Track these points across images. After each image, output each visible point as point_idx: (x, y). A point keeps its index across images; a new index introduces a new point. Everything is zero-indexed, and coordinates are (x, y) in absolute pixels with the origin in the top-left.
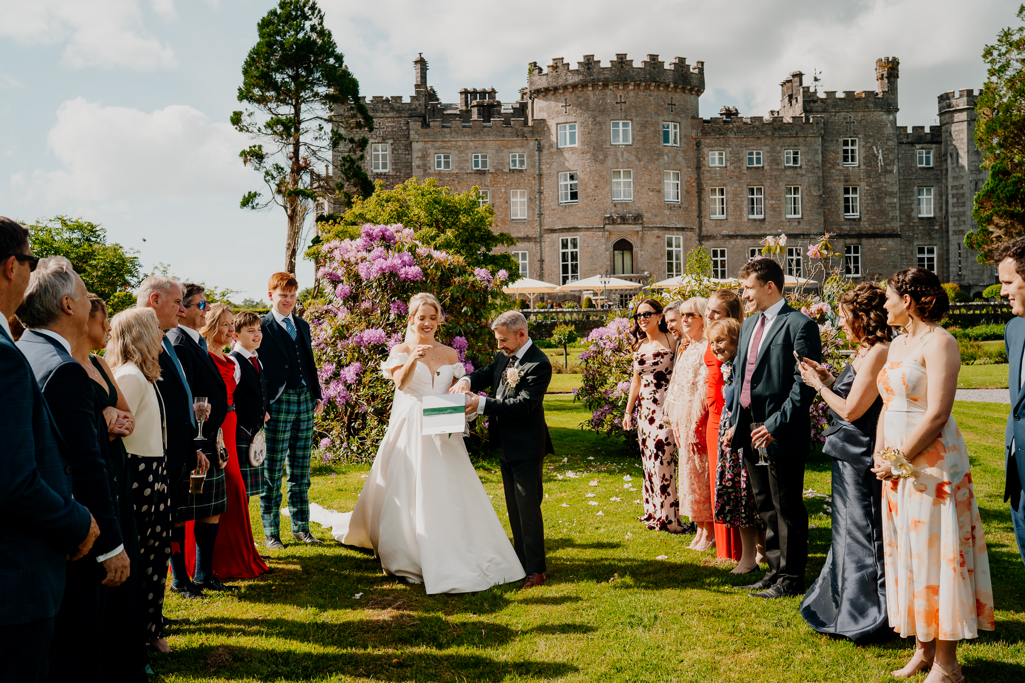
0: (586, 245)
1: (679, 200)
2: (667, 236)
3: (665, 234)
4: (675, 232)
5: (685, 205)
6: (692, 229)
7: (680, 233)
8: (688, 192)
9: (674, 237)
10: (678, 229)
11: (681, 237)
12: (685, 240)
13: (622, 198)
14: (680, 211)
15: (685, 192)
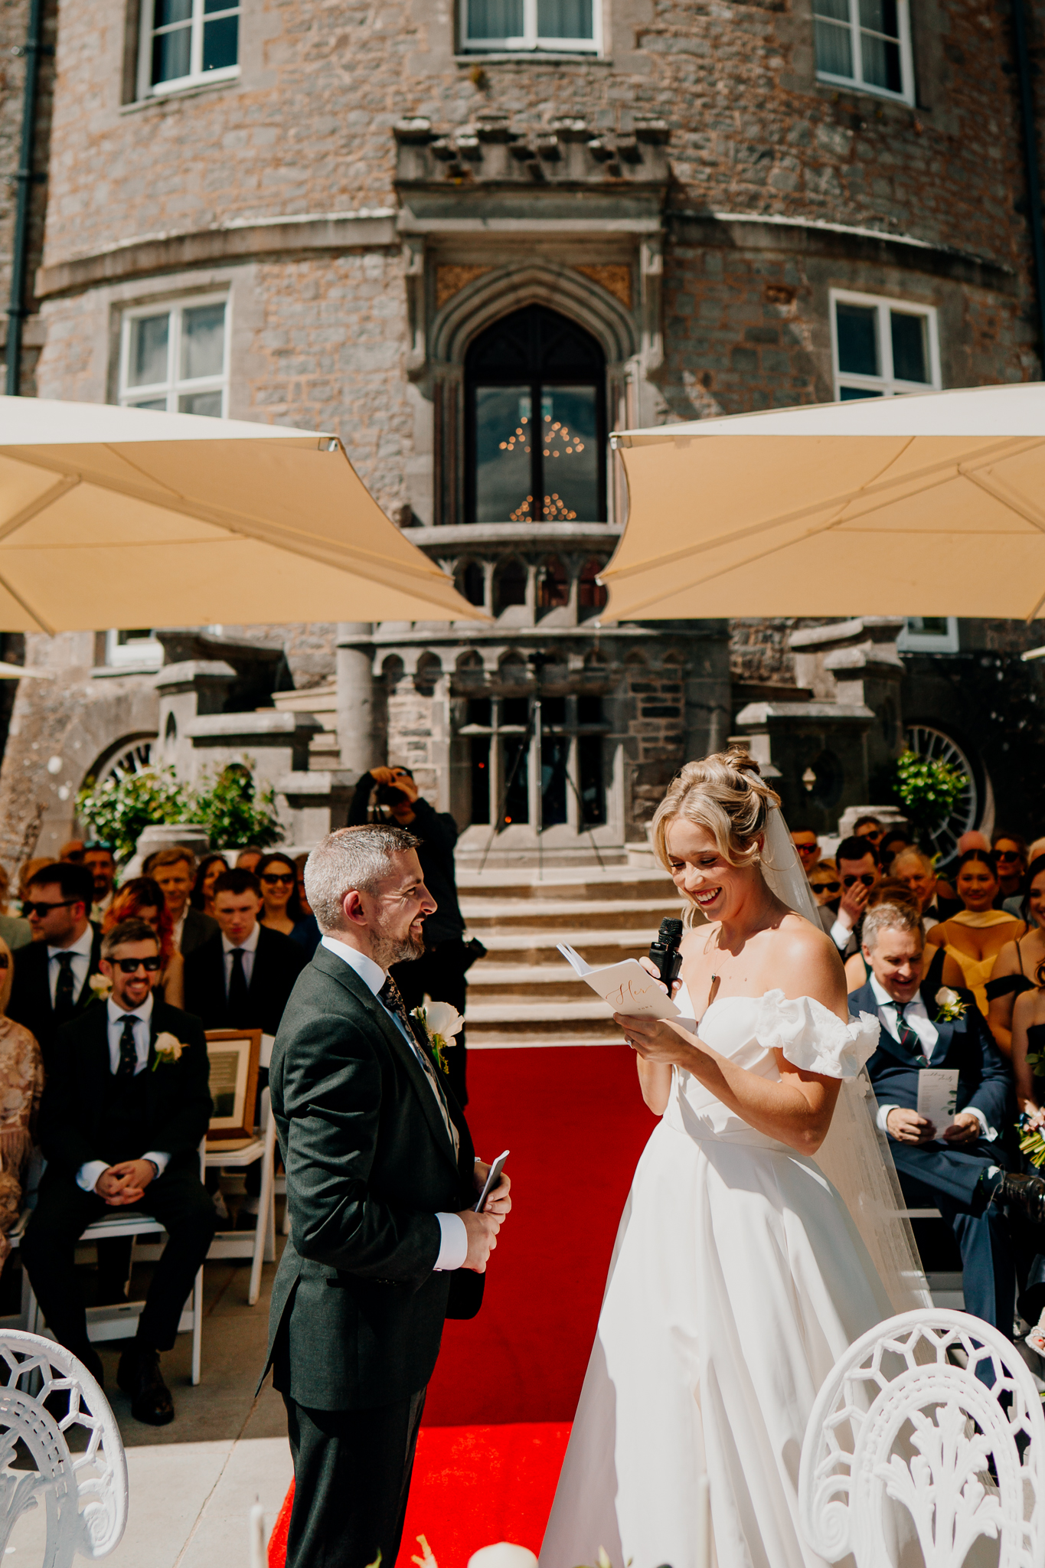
0: (271, 341)
1: (907, 96)
2: (837, 295)
3: (821, 279)
4: (894, 276)
5: (944, 122)
6: (991, 276)
7: (924, 283)
8: (954, 53)
9: (885, 307)
10: (904, 256)
11: (931, 313)
12: (955, 336)
13: (529, 39)
14: (919, 154)
15: (937, 52)
